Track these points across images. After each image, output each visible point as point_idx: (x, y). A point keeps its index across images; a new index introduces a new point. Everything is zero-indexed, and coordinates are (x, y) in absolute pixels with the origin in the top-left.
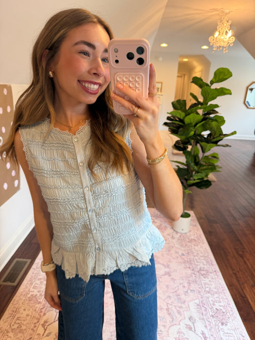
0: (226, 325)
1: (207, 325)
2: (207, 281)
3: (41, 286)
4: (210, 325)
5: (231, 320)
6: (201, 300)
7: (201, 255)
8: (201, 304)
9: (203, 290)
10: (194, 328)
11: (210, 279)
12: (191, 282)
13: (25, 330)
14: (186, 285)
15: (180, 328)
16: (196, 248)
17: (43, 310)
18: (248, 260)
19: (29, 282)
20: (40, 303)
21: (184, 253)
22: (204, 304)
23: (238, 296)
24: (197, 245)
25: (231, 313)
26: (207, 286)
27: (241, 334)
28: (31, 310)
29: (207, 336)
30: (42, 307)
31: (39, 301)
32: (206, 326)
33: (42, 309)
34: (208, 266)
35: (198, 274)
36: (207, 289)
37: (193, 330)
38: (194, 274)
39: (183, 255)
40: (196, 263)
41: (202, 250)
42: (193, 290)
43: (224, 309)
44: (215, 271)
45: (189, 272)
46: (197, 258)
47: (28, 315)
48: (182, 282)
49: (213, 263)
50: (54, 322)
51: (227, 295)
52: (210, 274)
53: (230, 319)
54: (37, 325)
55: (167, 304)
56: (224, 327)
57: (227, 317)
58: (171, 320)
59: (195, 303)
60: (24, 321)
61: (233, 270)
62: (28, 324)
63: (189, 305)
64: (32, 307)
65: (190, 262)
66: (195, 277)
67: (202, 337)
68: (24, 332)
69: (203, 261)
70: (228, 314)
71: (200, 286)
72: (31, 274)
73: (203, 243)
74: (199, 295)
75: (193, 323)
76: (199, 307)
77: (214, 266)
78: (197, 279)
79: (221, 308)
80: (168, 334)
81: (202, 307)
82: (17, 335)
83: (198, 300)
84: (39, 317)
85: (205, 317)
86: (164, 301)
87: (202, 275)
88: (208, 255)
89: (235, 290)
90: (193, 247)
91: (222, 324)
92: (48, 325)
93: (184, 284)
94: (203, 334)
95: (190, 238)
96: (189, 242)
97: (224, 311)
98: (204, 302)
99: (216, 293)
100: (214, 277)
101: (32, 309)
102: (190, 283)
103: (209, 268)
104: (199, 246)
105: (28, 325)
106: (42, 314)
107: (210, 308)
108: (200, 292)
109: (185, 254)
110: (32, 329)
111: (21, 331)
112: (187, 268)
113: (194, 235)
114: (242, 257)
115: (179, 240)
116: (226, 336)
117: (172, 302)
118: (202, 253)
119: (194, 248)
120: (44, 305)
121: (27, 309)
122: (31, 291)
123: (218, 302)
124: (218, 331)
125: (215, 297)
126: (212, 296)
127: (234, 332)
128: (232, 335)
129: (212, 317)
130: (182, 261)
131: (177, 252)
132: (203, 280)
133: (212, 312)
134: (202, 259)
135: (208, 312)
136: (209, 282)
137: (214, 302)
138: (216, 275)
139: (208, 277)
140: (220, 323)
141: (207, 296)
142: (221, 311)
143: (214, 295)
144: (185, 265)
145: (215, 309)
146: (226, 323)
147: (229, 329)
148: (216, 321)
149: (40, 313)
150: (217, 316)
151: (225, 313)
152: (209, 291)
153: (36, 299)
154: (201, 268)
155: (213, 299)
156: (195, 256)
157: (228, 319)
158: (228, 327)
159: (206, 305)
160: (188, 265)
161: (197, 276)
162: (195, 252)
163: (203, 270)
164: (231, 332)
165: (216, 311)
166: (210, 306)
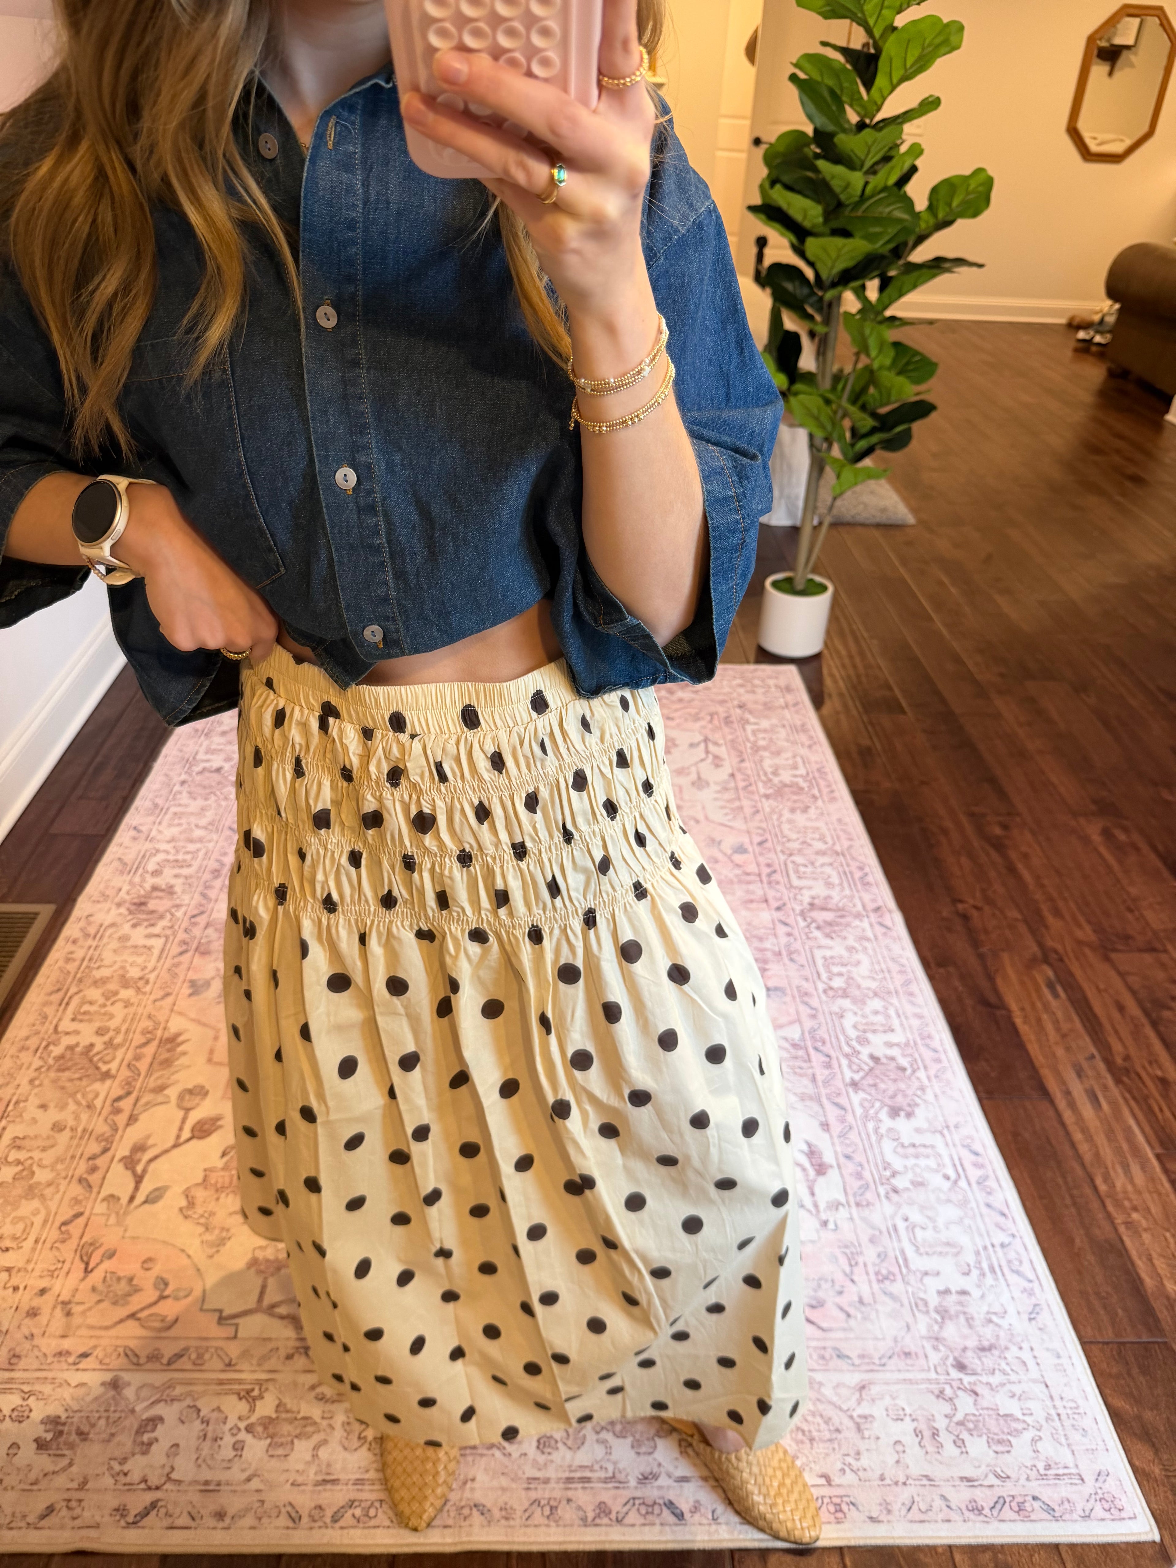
0: (909, 1115)
1: (831, 1118)
2: (837, 948)
3: (109, 1009)
4: (842, 1120)
5: (929, 1096)
6: (808, 1024)
7: (820, 846)
8: (809, 1044)
9: (821, 986)
11: (851, 942)
12: (769, 955)
13: (49, 1184)
16: (800, 819)
17: (126, 1104)
18: (1026, 856)
19: (56, 997)
20: (107, 1075)
21: (746, 840)
22: (823, 1041)
23: (969, 1002)
24: (805, 809)
25: (933, 1069)
26: (835, 969)
27: (967, 1147)
28: (72, 1107)
29: (828, 1157)
30: (121, 1092)
31: (104, 1068)
32: (826, 1127)
33: (119, 1099)
34: (847, 892)
35: (802, 924)
36: (838, 983)
38: (786, 924)
39: (741, 849)
40: (796, 882)
41: (824, 830)
42: (776, 989)
43: (904, 1056)
44: (877, 909)
45: (766, 916)
46: (798, 859)
47: (58, 1127)
49: (870, 879)
50: (176, 1146)
51: (920, 1000)
52: (857, 922)
53: (929, 1091)
54: (99, 1162)
56: (901, 1124)
57: (916, 1084)
59: (786, 1039)
60: (44, 1149)
61: (956, 901)
62: (60, 1160)
64: (73, 1095)
65: (770, 876)
66: (789, 935)
67: (807, 1164)
68: (48, 1191)
69: (828, 870)
70: (921, 1074)
71: (807, 972)
72: (61, 963)
73: (833, 800)
74: (802, 1008)
76: (801, 1053)
77: (874, 889)
78: (797, 945)
79: (895, 1052)
81: (813, 1054)
82: (16, 1206)
83: (797, 1028)
84: (108, 1131)
85: (823, 1091)
87: (818, 928)
88: (850, 847)
89: (957, 983)
90: (787, 815)
91: (895, 1112)
92: (151, 1160)
96: (767, 797)
97: (904, 1062)
98: (822, 1033)
99: (876, 994)
100: (869, 934)
101: (78, 1103)
102: (765, 961)
103: (852, 897)
104: (812, 812)
105: (59, 1167)
106: (121, 1119)
107: (847, 1056)
108: (806, 994)
109: (747, 846)
110: (80, 1180)
111: (31, 1192)
113: (795, 767)
114: (998, 845)
115: (726, 789)
116: (906, 1157)
118: (822, 839)
119: (790, 821)
120: (128, 1084)
121: (52, 1105)
122: (67, 1033)
123: (881, 1029)
124: (874, 1138)
125: (868, 1010)
126: (855, 1008)
127: (938, 1140)
128: (929, 1151)
129: (850, 1090)
130: (737, 876)
131: (713, 840)
132: (819, 947)
133: (855, 1067)
134: (822, 865)
135: (837, 1070)
136: (845, 954)
137: (865, 1031)
138: (881, 924)
139: (844, 933)
140: (886, 1109)
141: (835, 1009)
142: (893, 1065)
143: (864, 1003)
144: (748, 892)
145: (864, 1056)
146: (908, 1109)
147: (918, 1130)
148: (866, 1104)
149: (111, 1117)
150: (875, 1085)
151: (909, 1072)
152: (844, 990)
153: (91, 1061)
154: (813, 898)
155: (858, 1019)
156: (791, 855)
157: (919, 1093)
158: (915, 1122)
159: (828, 1044)
160: (758, 890)
161: (796, 932)
162: (794, 836)
163: (824, 909)
164: (928, 1139)
165: (871, 1063)
166: (847, 1049)
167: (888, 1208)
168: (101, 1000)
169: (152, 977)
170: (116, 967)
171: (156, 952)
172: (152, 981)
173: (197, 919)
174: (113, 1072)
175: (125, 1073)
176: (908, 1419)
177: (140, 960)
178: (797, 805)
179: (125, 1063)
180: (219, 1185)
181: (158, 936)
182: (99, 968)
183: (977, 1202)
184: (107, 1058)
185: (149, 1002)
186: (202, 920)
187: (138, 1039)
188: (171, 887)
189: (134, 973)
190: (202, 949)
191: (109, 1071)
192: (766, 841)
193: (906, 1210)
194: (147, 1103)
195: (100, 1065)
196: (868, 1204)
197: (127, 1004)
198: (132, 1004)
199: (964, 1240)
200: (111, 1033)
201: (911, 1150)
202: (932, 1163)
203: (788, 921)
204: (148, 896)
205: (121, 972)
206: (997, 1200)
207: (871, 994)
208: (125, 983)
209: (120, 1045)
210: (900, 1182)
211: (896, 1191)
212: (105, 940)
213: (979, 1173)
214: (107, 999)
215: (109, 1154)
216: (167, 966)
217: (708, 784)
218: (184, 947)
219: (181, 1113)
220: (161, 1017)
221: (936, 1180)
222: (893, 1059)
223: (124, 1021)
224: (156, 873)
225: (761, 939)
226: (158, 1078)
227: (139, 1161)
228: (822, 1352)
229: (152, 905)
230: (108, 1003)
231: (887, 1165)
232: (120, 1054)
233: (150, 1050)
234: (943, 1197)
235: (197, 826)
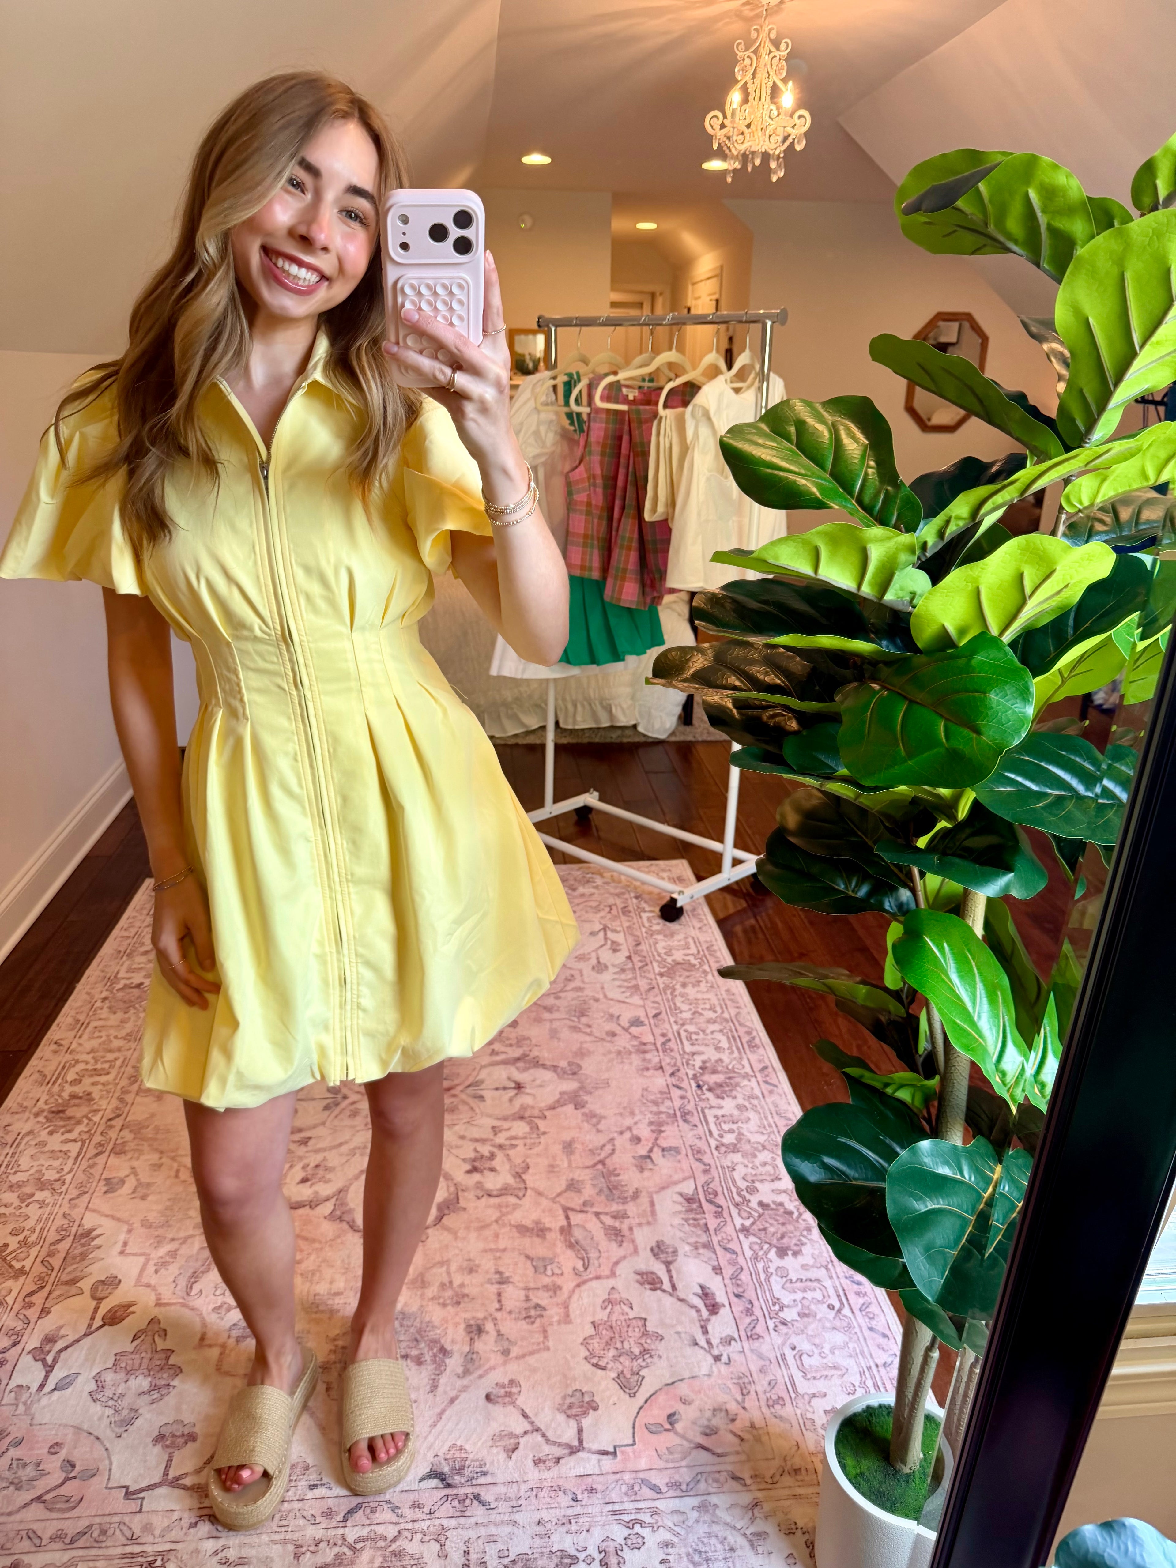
0: (796, 1254)
1: (723, 1263)
2: (728, 1107)
3: (24, 1210)
4: (734, 1261)
6: (702, 1179)
7: (711, 1015)
8: (701, 1195)
9: (713, 1144)
10: (671, 1277)
11: (740, 1100)
12: (663, 1118)
14: (644, 1131)
15: (613, 1288)
17: (38, 1299)
20: (22, 1272)
21: (641, 1015)
22: (716, 1194)
24: (697, 984)
26: (727, 1127)
27: (849, 1277)
29: (721, 1298)
30: (33, 1288)
31: (17, 1265)
32: (718, 1270)
33: (32, 1293)
34: (736, 1055)
35: (695, 1087)
36: (729, 1139)
37: (667, 1285)
38: (679, 1088)
39: (637, 1022)
40: (689, 1049)
42: (670, 1149)
43: (791, 1201)
44: (764, 1069)
45: (659, 1081)
46: (690, 1028)
48: (628, 1122)
49: (757, 1042)
50: (87, 1334)
52: (746, 1083)
54: (8, 1354)
55: (566, 1210)
56: (789, 1262)
58: (579, 1265)
59: (680, 1194)
63: (652, 1204)
65: (665, 1044)
66: (683, 1098)
67: (700, 1304)
69: (718, 1036)
71: (699, 1131)
74: (695, 1165)
75: (668, 1264)
76: (694, 1206)
77: (760, 1051)
78: (690, 1107)
79: (783, 1199)
80: (567, 1315)
81: (706, 1206)
83: (691, 1183)
84: (19, 1325)
85: (715, 1240)
86: (553, 1200)
87: (710, 1089)
88: (738, 1014)
91: (782, 1252)
92: (62, 1350)
93: (635, 1132)
94: (705, 1294)
95: (669, 960)
98: (715, 1185)
100: (758, 1093)
102: (661, 1124)
106: (32, 1313)
107: (737, 1205)
108: (699, 1151)
109: (643, 1018)
112: (648, 1069)
115: (623, 971)
116: (794, 1291)
117: (585, 1204)
120: (41, 1279)
123: (769, 1178)
124: (763, 1276)
125: (757, 1162)
126: (746, 1162)
127: (822, 1273)
128: (815, 1284)
129: (742, 1237)
130: (633, 1046)
131: (612, 1016)
132: (711, 1107)
133: (745, 1215)
134: (712, 1032)
135: (729, 1220)
136: (736, 1113)
137: (753, 1181)
138: (766, 1082)
139: (734, 1093)
140: (774, 1250)
141: (727, 1163)
142: (782, 1210)
143: (755, 1156)
144: (644, 1060)
145: (754, 1204)
146: (796, 1248)
147: (804, 1267)
148: (756, 1247)
149: (23, 1311)
150: (765, 1229)
151: (796, 1214)
152: (735, 1145)
153: (4, 1260)
154: (704, 1062)
155: (750, 1170)
156: (683, 1025)
157: (805, 1233)
158: (801, 1260)
159: (721, 1196)
160: (653, 1058)
161: (689, 1095)
162: (685, 1007)
163: (715, 1072)
164: (813, 1274)
165: (761, 1210)
166: (738, 1199)
167: (777, 1339)
168: (17, 1203)
169: (68, 1178)
170: (32, 1171)
171: (73, 1154)
172: (68, 1181)
173: (113, 1123)
174: (27, 1269)
175: (39, 1268)
176: (799, 1532)
177: (56, 1163)
178: (687, 980)
179: (39, 1260)
180: (129, 1368)
181: (75, 1141)
182: (15, 1173)
183: (860, 1327)
184: (22, 1256)
185: (66, 1201)
186: (118, 1123)
187: (52, 1236)
188: (89, 1094)
189: (50, 1175)
190: (117, 1149)
191: (23, 1267)
192: (660, 1014)
193: (794, 1340)
194: (60, 1295)
195: (14, 1263)
196: (759, 1337)
197: (42, 1204)
198: (48, 1204)
199: (850, 1363)
200: (26, 1233)
201: (799, 1284)
202: (818, 1295)
203: (682, 1085)
204: (67, 1104)
205: (37, 1176)
206: (879, 1324)
207: (760, 1148)
208: (42, 1185)
209: (34, 1244)
210: (789, 1315)
211: (784, 1323)
212: (22, 1147)
213: (861, 1301)
214: (22, 1201)
215: (19, 1348)
216: (83, 1167)
217: (606, 967)
218: (100, 1149)
219: (94, 1303)
220: (76, 1214)
221: (822, 1311)
222: (781, 1204)
223: (39, 1221)
224: (76, 1082)
225: (655, 1103)
226: (69, 1273)
227: (49, 1351)
228: (717, 1475)
229: (70, 1112)
230: (23, 1205)
231: (776, 1301)
232: (34, 1252)
233: (64, 1246)
234: (828, 1325)
235: (116, 1037)
